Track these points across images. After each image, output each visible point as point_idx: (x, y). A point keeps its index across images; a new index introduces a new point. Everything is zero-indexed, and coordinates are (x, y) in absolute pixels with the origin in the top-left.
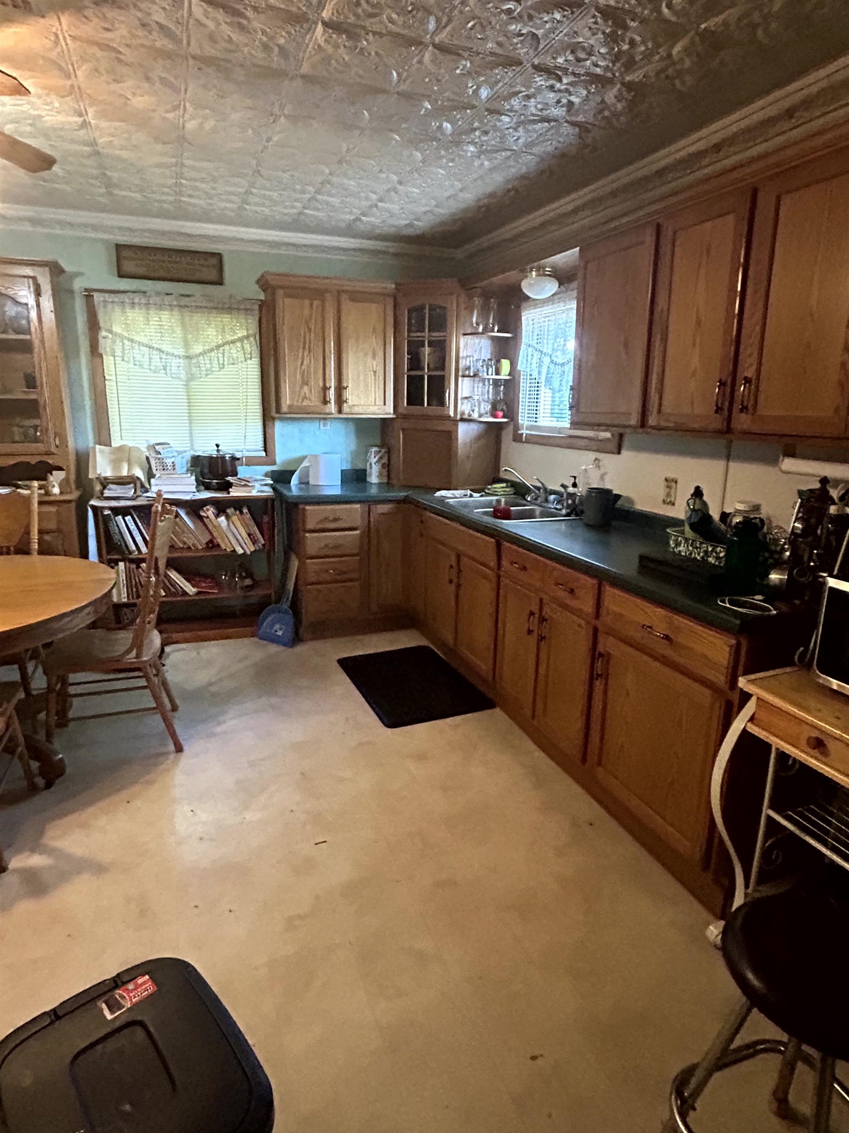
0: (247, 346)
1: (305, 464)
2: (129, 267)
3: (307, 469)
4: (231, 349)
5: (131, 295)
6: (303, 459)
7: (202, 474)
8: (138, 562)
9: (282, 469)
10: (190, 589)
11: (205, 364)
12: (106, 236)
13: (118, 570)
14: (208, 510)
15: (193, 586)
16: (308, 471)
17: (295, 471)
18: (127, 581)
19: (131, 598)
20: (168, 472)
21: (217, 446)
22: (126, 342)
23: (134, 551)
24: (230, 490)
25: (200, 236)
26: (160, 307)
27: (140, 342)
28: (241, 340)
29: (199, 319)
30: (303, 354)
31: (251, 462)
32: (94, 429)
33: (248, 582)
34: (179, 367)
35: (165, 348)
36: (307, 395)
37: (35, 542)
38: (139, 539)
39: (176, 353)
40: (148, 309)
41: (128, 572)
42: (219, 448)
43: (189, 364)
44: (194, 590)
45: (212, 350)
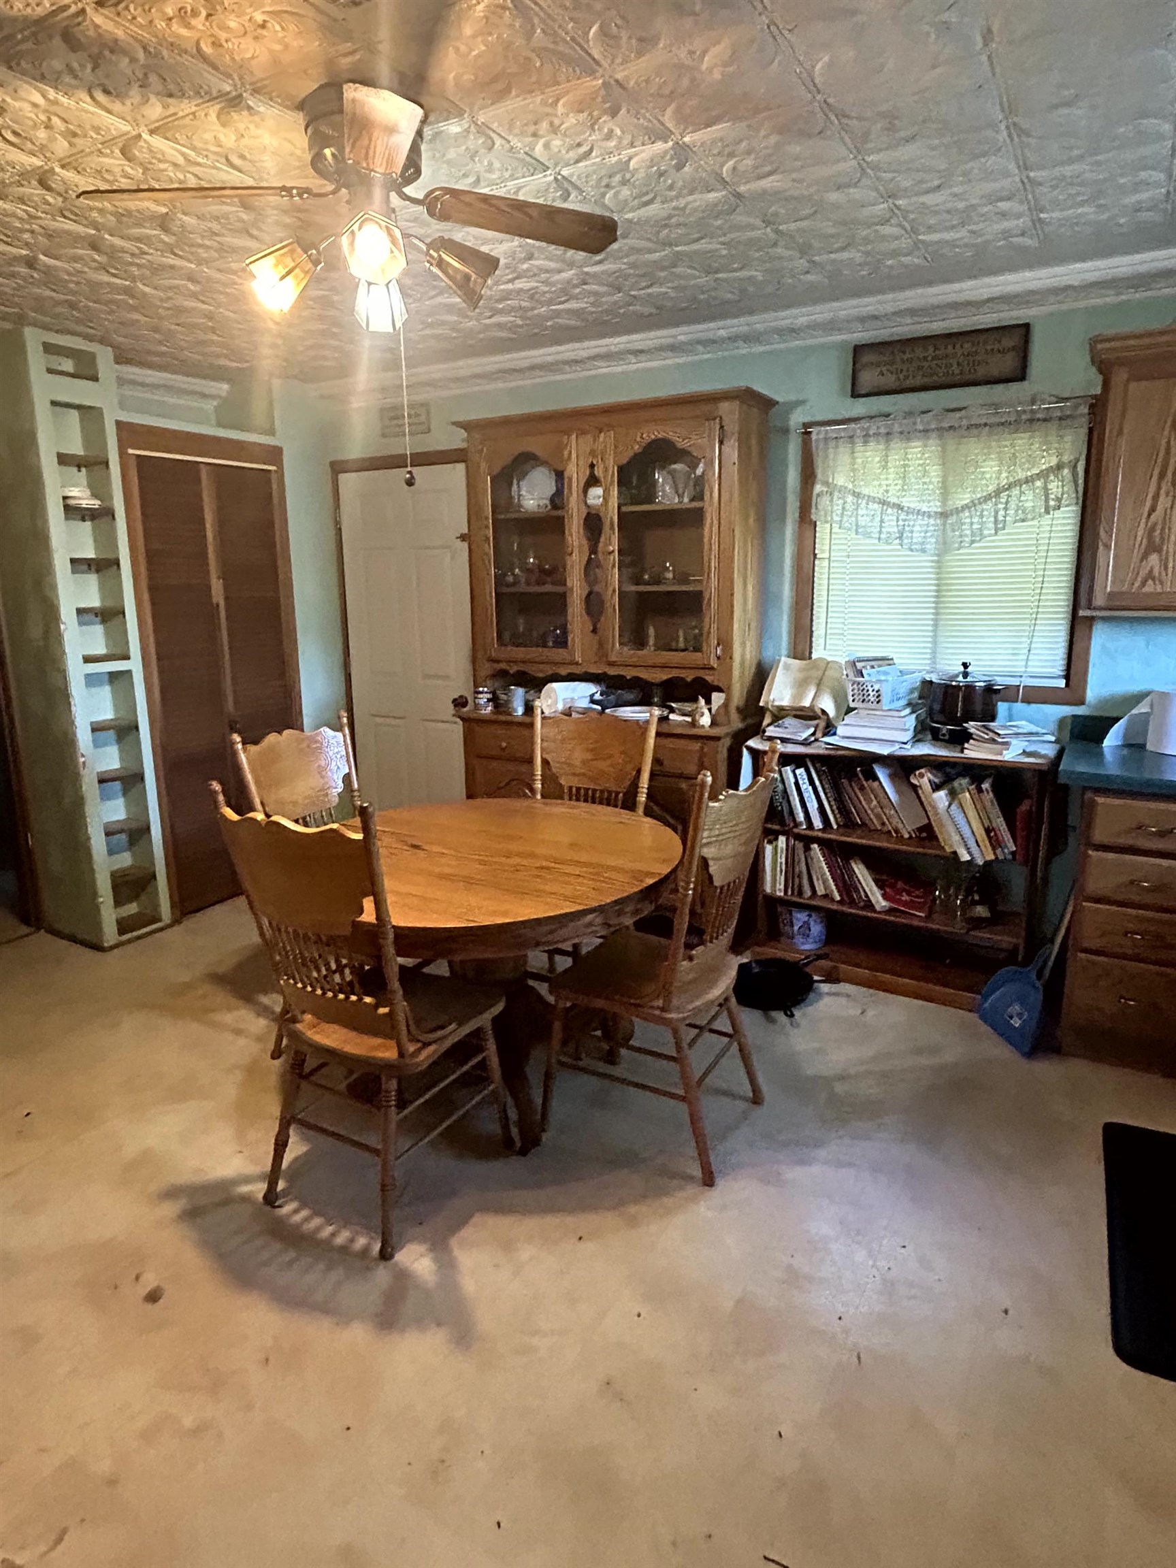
0: (1054, 486)
1: (1143, 708)
2: (868, 378)
3: (1145, 718)
4: (1022, 493)
5: (865, 424)
6: (1139, 698)
7: (930, 713)
8: (807, 841)
9: (1096, 714)
10: (880, 901)
11: (972, 524)
12: (839, 338)
13: (776, 846)
14: (922, 776)
15: (885, 896)
16: (1147, 723)
17: (1117, 720)
18: (787, 867)
19: (790, 893)
20: (870, 705)
21: (965, 665)
22: (850, 499)
23: (801, 823)
24: (966, 745)
25: (989, 300)
26: (906, 435)
27: (869, 496)
28: (1043, 475)
29: (973, 447)
30: (1159, 488)
31: (1036, 696)
32: (789, 633)
33: (981, 911)
34: (926, 532)
35: (905, 502)
36: (1156, 572)
37: (642, 793)
38: (813, 805)
39: (925, 509)
40: (887, 441)
41: (791, 853)
42: (969, 669)
43: (944, 525)
44: (884, 903)
45: (987, 498)
